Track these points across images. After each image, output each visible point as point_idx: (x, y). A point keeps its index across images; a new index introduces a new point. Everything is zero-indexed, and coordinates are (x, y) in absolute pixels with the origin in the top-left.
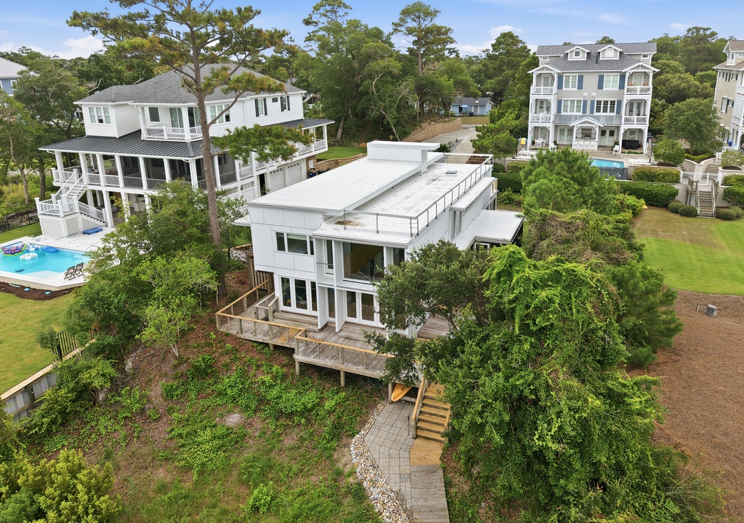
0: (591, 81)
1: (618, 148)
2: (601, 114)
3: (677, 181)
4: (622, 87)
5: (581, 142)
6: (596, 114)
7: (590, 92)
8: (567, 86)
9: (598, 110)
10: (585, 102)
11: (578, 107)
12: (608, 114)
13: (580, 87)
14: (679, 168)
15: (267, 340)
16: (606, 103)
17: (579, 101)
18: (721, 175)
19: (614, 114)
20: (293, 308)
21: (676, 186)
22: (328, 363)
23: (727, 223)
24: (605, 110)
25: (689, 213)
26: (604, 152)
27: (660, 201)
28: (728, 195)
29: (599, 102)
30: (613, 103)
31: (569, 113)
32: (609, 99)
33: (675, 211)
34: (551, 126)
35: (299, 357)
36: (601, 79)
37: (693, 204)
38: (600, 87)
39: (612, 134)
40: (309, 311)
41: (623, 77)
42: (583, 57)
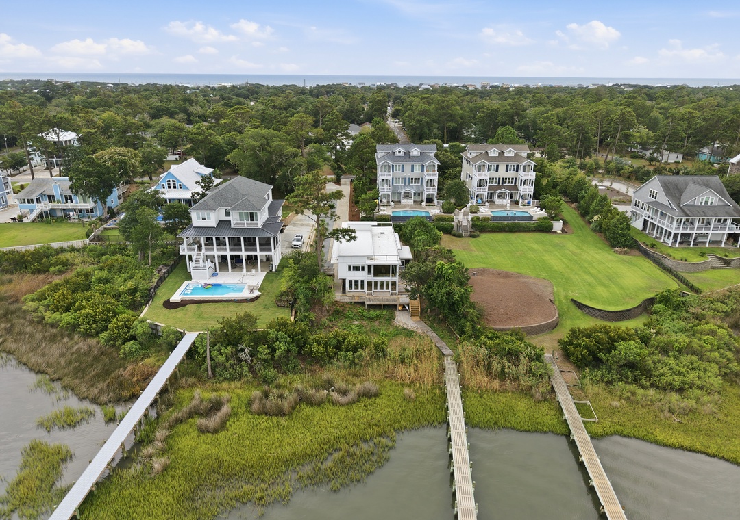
0: (408, 167)
1: (424, 203)
2: (413, 184)
3: (453, 221)
4: (423, 171)
5: (406, 201)
6: (411, 185)
7: (408, 174)
8: (396, 170)
9: (412, 183)
10: (405, 178)
11: (402, 181)
12: (417, 184)
13: (403, 171)
14: (453, 215)
15: (351, 301)
16: (415, 179)
17: (402, 178)
18: (470, 216)
19: (420, 185)
20: (353, 290)
21: (453, 223)
22: (378, 303)
23: (474, 239)
24: (415, 183)
25: (460, 236)
26: (417, 206)
27: (448, 231)
28: (473, 226)
29: (412, 179)
30: (419, 179)
31: (397, 185)
32: (417, 177)
33: (454, 235)
34: (390, 193)
35: (367, 303)
36: (413, 166)
37: (461, 232)
38: (412, 171)
39: (419, 195)
40: (360, 290)
41: (423, 166)
42: (402, 154)
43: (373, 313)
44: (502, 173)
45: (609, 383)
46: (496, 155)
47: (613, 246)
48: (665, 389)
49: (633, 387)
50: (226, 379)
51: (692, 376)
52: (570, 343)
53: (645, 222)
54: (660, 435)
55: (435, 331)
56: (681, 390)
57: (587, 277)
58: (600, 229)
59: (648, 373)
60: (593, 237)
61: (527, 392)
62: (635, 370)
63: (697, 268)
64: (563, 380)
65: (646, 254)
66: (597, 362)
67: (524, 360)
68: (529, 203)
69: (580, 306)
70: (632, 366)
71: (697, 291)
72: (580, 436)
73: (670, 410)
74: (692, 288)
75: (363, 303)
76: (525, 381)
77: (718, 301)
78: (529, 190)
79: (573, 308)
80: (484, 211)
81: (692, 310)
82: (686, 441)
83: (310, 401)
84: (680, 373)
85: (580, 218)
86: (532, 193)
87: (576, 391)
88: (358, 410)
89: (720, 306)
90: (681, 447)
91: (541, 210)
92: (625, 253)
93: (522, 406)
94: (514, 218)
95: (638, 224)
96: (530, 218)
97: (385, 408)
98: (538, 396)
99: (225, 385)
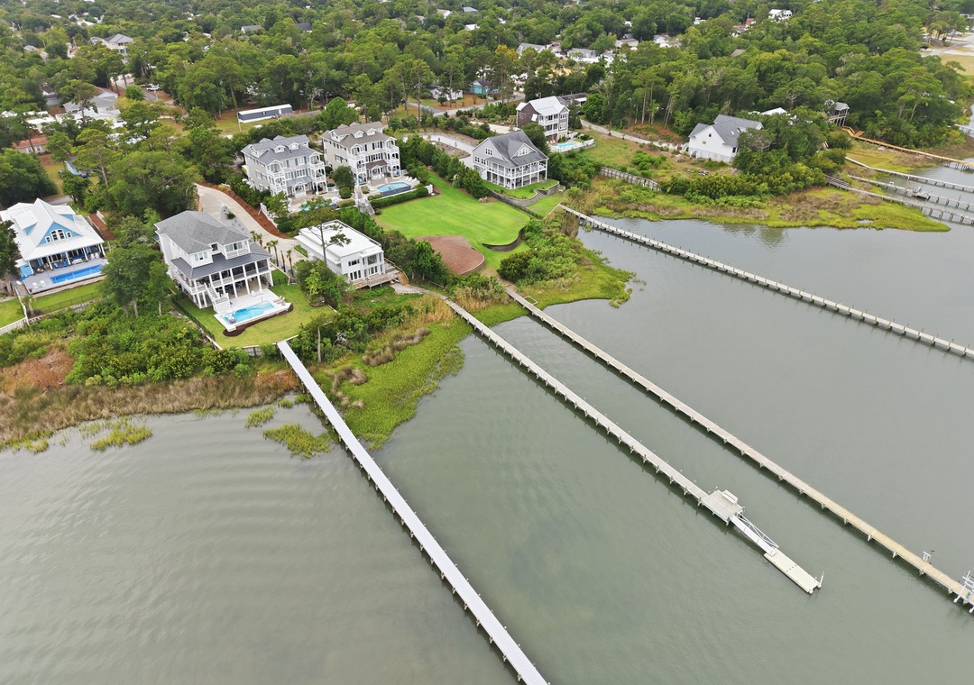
0: (292, 162)
1: (317, 193)
2: (300, 176)
3: (356, 204)
5: (299, 193)
6: (298, 177)
8: (283, 167)
9: (298, 175)
10: (292, 173)
11: (290, 176)
12: (303, 176)
14: (350, 198)
15: (358, 288)
16: (301, 171)
18: (365, 196)
19: (305, 176)
20: (354, 280)
22: (376, 284)
23: (380, 216)
28: (372, 204)
29: (298, 172)
30: (303, 170)
34: (285, 190)
35: (369, 286)
38: (297, 165)
40: (358, 278)
41: (305, 158)
42: (282, 151)
43: (380, 291)
44: (371, 152)
45: (532, 284)
46: (361, 136)
47: (478, 198)
48: (555, 278)
49: (544, 281)
50: (336, 358)
51: (564, 267)
52: (504, 269)
53: (489, 173)
54: (565, 299)
55: (426, 289)
56: (562, 276)
57: (479, 226)
58: (461, 185)
59: (545, 273)
60: (460, 194)
61: (499, 302)
62: (540, 273)
63: (533, 202)
64: (511, 290)
65: (500, 199)
66: (522, 275)
67: (491, 286)
68: (398, 173)
69: (490, 247)
70: (538, 271)
71: (540, 217)
72: (536, 312)
73: (564, 286)
74: (537, 216)
75: (367, 287)
76: (496, 297)
77: (553, 221)
78: (397, 162)
79: (486, 249)
80: (375, 191)
81: (544, 231)
82: (576, 297)
83: (399, 349)
84: (559, 267)
85: (440, 179)
86: (399, 165)
87: (520, 292)
88: (427, 343)
89: (556, 224)
90: (575, 301)
91: (413, 178)
92: (487, 201)
93: (501, 309)
94: (398, 191)
95: (484, 177)
96: (409, 188)
97: (439, 336)
98: (506, 302)
99: (337, 362)
